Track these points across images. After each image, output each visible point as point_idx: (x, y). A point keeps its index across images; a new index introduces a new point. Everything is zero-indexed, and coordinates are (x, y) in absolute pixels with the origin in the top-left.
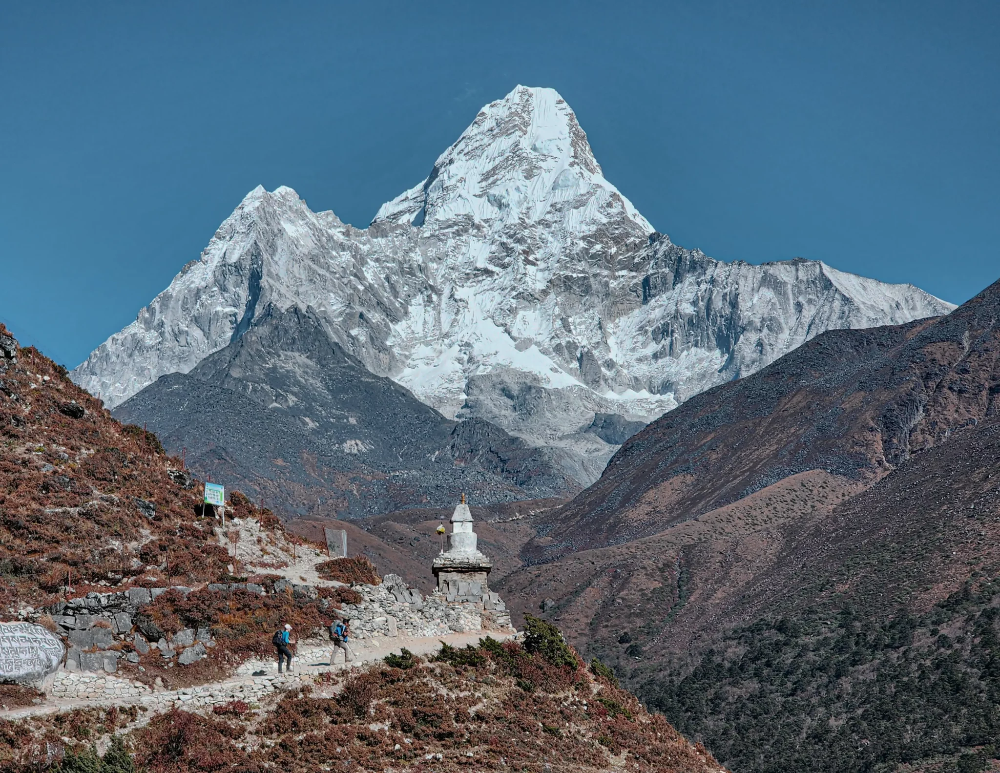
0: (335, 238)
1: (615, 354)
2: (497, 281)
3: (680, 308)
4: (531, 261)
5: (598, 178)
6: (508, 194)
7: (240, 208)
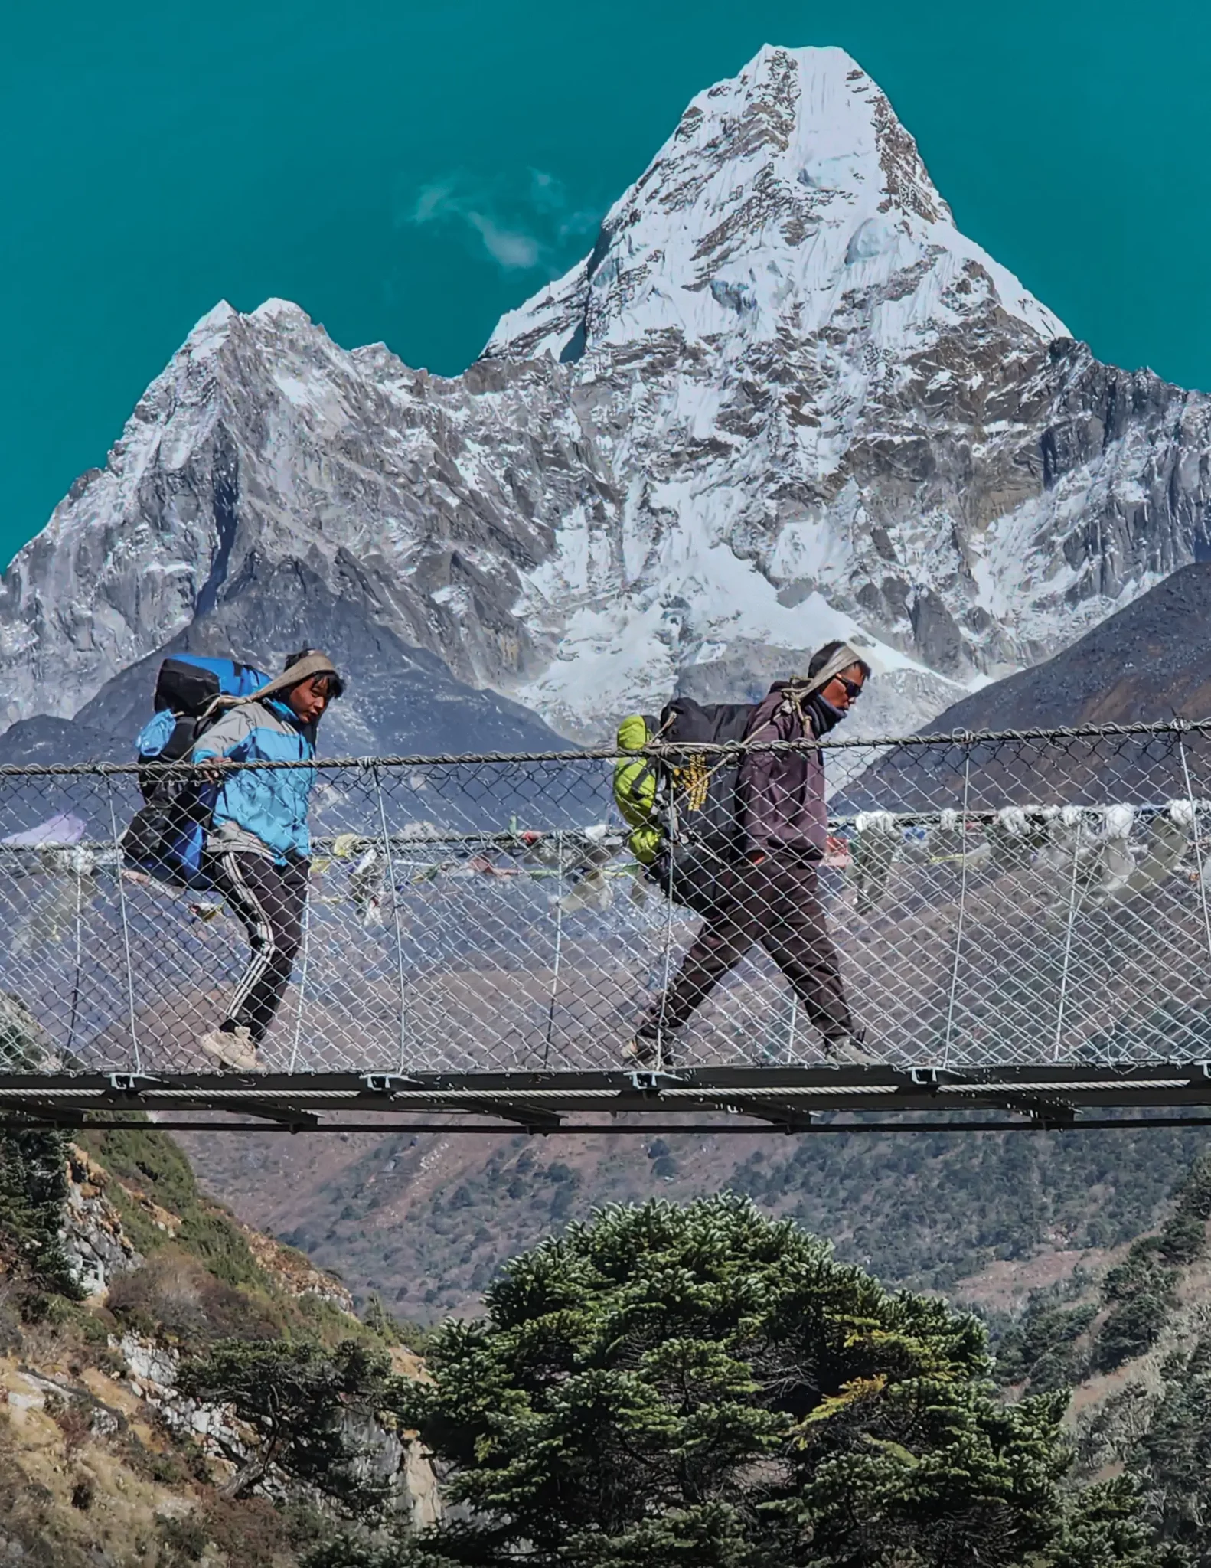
0: (393, 400)
1: (991, 597)
2: (736, 466)
3: (1115, 491)
4: (807, 417)
5: (944, 230)
6: (753, 280)
7: (184, 352)
